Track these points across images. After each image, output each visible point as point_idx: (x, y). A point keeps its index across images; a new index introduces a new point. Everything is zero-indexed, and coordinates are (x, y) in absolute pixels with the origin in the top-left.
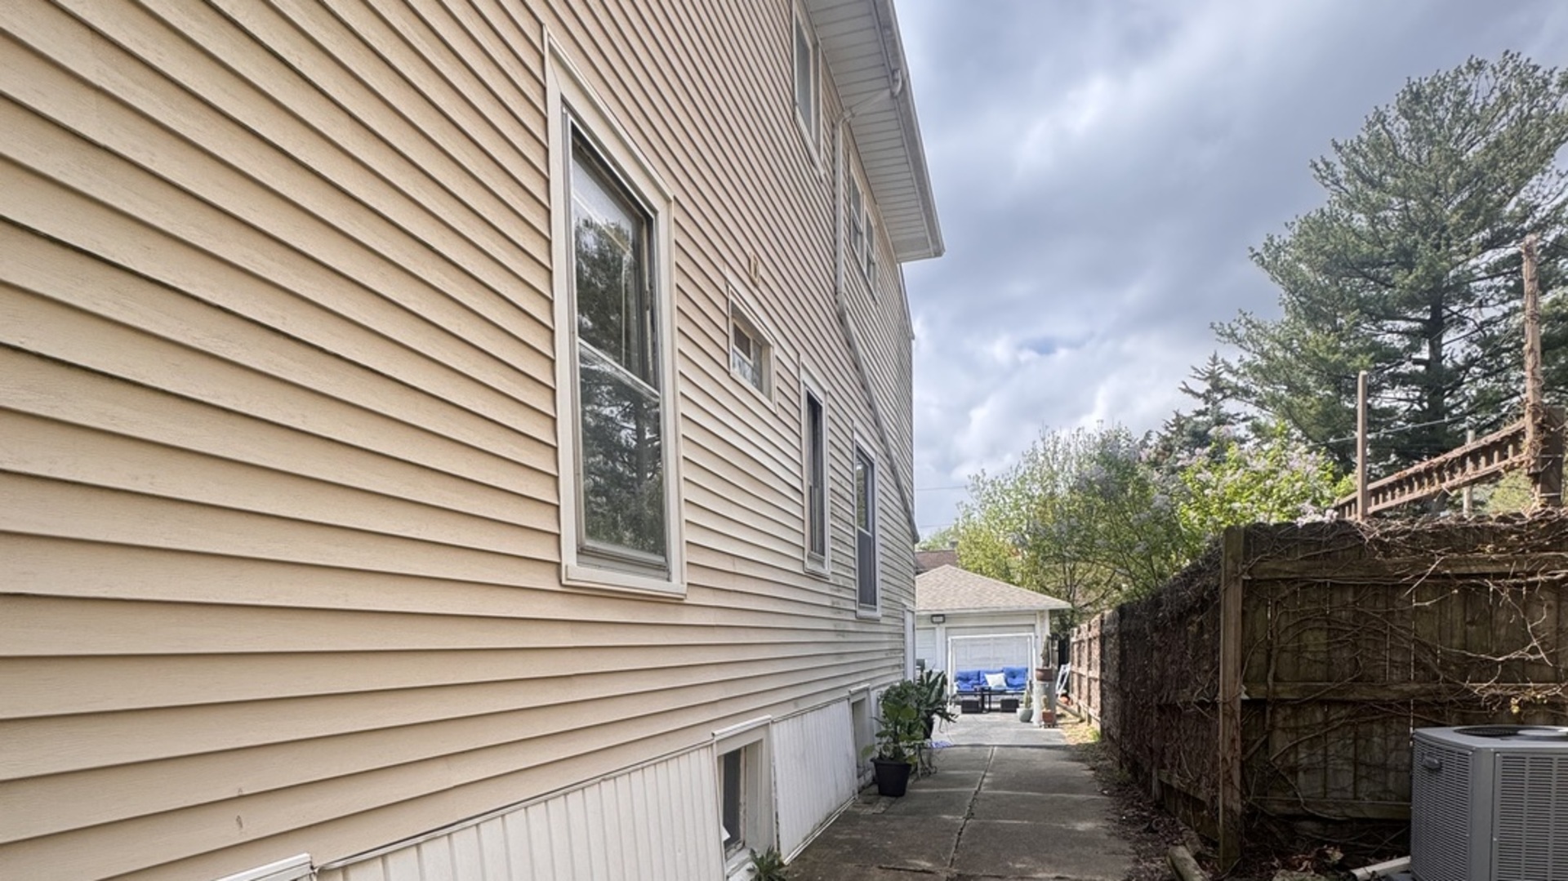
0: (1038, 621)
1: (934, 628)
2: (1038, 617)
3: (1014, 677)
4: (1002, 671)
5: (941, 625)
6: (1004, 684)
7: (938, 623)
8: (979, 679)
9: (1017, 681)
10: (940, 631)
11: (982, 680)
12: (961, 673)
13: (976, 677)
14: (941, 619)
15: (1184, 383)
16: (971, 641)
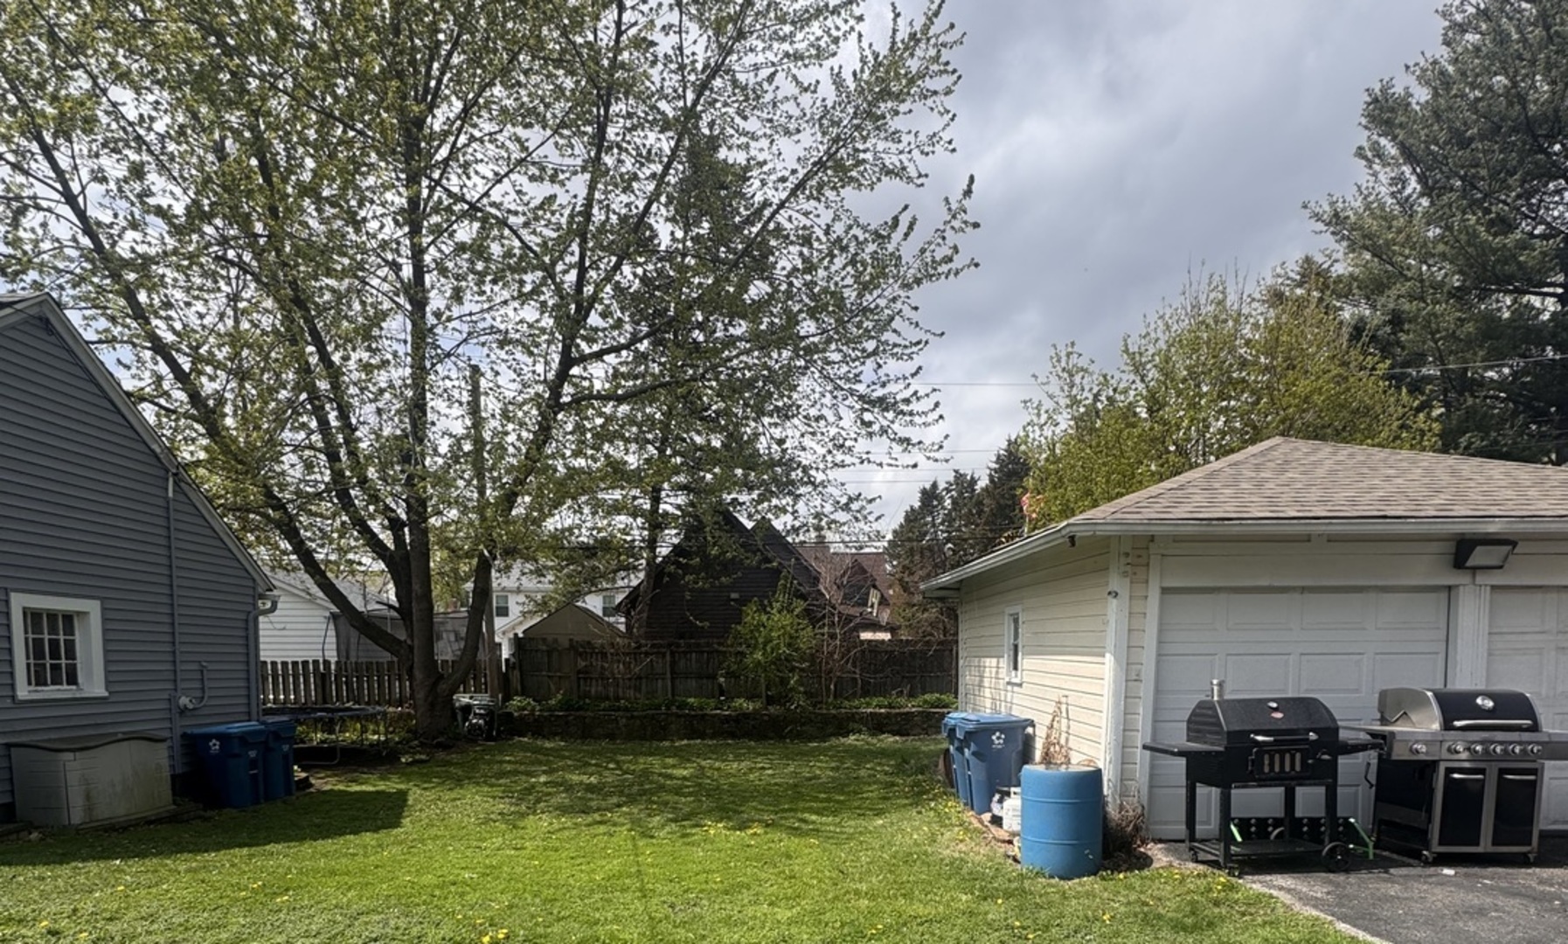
1: (1451, 589)
5: (1481, 578)
7: (1479, 569)
14: (1495, 555)
16: (1559, 632)
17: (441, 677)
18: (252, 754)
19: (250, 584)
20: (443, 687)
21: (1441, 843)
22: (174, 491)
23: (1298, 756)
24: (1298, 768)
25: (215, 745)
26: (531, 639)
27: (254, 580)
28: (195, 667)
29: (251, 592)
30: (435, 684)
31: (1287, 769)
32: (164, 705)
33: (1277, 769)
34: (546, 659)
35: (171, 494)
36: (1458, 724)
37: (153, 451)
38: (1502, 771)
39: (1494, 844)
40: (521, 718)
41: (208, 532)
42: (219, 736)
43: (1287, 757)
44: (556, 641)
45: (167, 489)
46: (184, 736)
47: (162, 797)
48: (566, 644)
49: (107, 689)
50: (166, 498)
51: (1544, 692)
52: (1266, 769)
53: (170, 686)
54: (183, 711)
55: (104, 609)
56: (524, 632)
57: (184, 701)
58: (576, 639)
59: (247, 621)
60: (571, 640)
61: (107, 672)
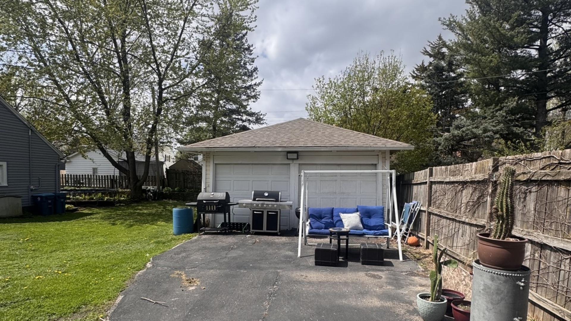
0: (380, 162)
1: (289, 164)
2: (380, 157)
3: (370, 217)
4: (357, 211)
5: (295, 162)
6: (361, 226)
7: (293, 159)
8: (332, 217)
9: (373, 222)
10: (294, 169)
11: (335, 219)
12: (314, 210)
13: (329, 216)
14: (295, 156)
15: (425, 49)
16: (321, 176)
17: (139, 181)
18: (50, 201)
19: (57, 156)
20: (138, 184)
21: (253, 229)
22: (31, 133)
23: (215, 206)
24: (215, 209)
25: (39, 199)
26: (171, 170)
27: (59, 155)
28: (37, 178)
29: (58, 158)
30: (136, 183)
31: (212, 209)
32: (27, 188)
33: (210, 209)
34: (175, 176)
35: (30, 134)
36: (257, 199)
37: (25, 124)
38: (268, 212)
39: (267, 230)
40: (166, 194)
41: (44, 143)
42: (40, 197)
43: (212, 206)
44: (178, 170)
45: (29, 133)
46: (32, 196)
47: (20, 212)
48: (181, 171)
49: (8, 184)
50: (29, 135)
51: (317, 192)
52: (207, 209)
53: (28, 183)
54: (32, 190)
55: (7, 164)
56: (169, 167)
57: (32, 187)
58: (183, 169)
59: (56, 166)
60: (182, 170)
61: (8, 180)
